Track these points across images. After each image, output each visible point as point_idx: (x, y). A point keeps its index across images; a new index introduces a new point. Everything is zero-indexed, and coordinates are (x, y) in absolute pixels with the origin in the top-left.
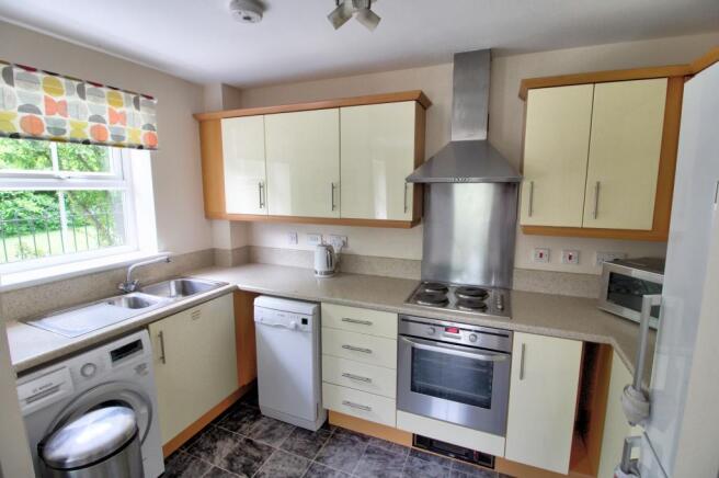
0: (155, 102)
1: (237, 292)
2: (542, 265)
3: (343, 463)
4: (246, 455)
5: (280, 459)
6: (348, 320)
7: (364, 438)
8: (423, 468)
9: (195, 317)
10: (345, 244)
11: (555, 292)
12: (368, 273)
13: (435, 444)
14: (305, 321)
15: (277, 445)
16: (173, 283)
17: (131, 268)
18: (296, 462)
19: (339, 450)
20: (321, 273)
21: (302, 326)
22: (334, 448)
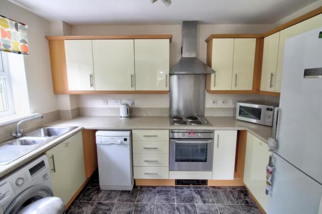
0: (27, 27)
1: (84, 131)
2: (214, 106)
3: (149, 200)
4: (101, 210)
5: (119, 207)
6: (146, 136)
7: (154, 187)
8: (182, 192)
9: (67, 145)
10: (133, 103)
11: (219, 116)
12: (145, 115)
13: (184, 182)
14: (125, 140)
15: (115, 201)
16: (42, 130)
17: (19, 123)
18: (128, 205)
19: (145, 195)
20: (124, 117)
21: (124, 142)
22: (142, 195)
